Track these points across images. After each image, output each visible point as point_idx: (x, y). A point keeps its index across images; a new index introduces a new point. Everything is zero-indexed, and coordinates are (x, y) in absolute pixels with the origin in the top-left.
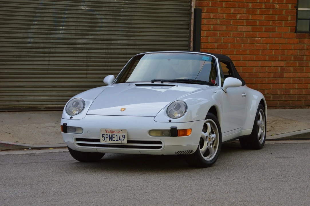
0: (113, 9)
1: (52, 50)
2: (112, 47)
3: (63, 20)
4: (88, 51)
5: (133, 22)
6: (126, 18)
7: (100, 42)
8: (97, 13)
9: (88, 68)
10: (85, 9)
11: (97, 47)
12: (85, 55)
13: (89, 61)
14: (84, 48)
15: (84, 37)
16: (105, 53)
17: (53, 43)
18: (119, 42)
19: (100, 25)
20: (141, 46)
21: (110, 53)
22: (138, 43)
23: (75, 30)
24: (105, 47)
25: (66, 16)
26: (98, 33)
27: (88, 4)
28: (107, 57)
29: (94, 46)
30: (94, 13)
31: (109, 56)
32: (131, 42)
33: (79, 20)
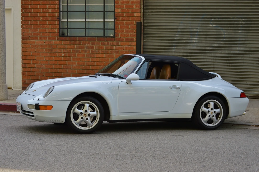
0: (233, 25)
1: (189, 54)
2: (232, 52)
3: (196, 33)
4: (214, 55)
5: (248, 34)
6: (243, 31)
7: (223, 49)
8: (221, 28)
9: (214, 67)
10: (212, 26)
11: (221, 52)
12: (212, 58)
13: (215, 62)
14: (212, 53)
15: (211, 45)
16: (227, 56)
17: (190, 49)
18: (238, 49)
19: (223, 36)
20: (255, 52)
21: (231, 57)
22: (252, 49)
23: (205, 40)
24: (226, 52)
25: (198, 31)
26: (221, 42)
27: (214, 22)
28: (229, 59)
29: (219, 52)
30: (219, 28)
31: (229, 58)
32: (247, 49)
33: (207, 34)
